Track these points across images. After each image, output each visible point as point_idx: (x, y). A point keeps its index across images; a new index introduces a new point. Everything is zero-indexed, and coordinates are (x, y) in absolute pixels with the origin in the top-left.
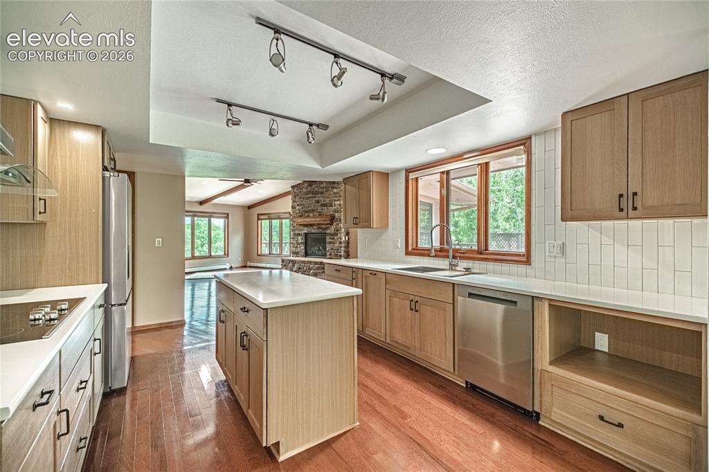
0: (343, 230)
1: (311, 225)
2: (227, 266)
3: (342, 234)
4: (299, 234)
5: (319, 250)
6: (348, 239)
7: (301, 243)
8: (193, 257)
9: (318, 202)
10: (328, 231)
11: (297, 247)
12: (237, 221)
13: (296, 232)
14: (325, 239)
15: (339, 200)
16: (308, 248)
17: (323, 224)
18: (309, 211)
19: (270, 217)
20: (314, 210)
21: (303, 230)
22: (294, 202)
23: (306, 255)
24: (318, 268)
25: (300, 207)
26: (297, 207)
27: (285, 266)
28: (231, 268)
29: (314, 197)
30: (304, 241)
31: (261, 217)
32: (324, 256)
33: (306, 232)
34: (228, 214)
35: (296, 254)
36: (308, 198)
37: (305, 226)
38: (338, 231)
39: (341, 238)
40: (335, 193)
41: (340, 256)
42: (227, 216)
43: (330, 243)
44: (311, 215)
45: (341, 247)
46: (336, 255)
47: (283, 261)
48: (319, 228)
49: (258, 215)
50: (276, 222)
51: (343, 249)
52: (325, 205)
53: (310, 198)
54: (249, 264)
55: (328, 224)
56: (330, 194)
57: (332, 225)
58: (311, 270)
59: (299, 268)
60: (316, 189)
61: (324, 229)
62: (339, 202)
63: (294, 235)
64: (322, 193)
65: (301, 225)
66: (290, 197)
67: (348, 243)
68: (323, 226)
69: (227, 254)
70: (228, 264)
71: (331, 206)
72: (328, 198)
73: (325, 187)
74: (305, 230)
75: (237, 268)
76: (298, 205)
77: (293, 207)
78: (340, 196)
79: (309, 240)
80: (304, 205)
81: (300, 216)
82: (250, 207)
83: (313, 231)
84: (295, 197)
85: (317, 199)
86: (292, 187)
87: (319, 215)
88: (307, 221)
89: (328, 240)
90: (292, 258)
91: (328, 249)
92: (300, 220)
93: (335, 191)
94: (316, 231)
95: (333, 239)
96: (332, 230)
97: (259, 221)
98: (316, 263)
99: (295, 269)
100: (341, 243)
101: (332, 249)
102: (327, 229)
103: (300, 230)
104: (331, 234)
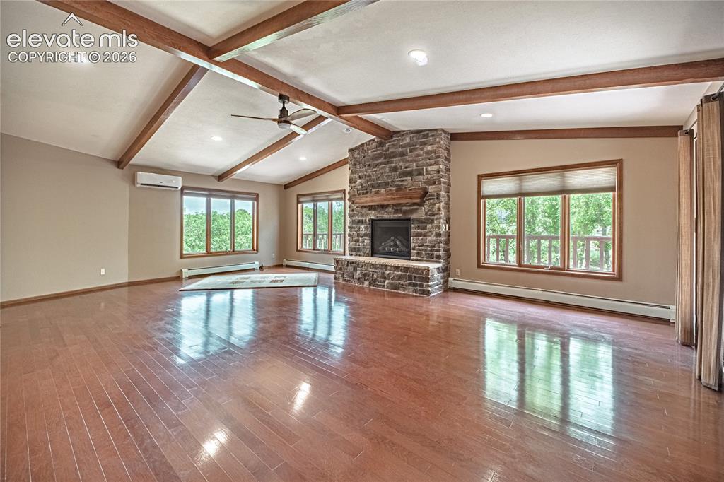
0: (443, 214)
1: (382, 207)
2: (256, 265)
3: (442, 221)
4: (361, 222)
5: (395, 245)
6: (449, 228)
7: (365, 235)
8: (209, 253)
9: (395, 169)
10: (414, 216)
11: (358, 241)
12: (269, 204)
13: (357, 218)
14: (408, 230)
15: (437, 163)
16: (377, 243)
17: (405, 205)
18: (379, 186)
19: (314, 198)
20: (387, 184)
21: (367, 215)
22: (353, 172)
23: (373, 253)
24: (400, 278)
25: (363, 181)
26: (359, 181)
27: (340, 269)
28: (261, 268)
29: (388, 163)
30: (369, 232)
31: (302, 199)
32: (407, 256)
33: (373, 217)
34: (257, 195)
35: (355, 251)
36: (377, 165)
37: (371, 208)
38: (433, 214)
39: (439, 227)
40: (428, 153)
41: (439, 257)
42: (256, 198)
43: (418, 235)
44: (383, 191)
45: (440, 242)
46: (431, 256)
47: (337, 262)
48: (396, 212)
49: (298, 196)
50: (323, 206)
51: (442, 245)
52: (410, 174)
53: (381, 164)
54: (286, 262)
55: (414, 204)
56: (418, 155)
57: (421, 205)
58: (385, 278)
59: (365, 275)
60: (390, 150)
61: (405, 212)
62: (435, 167)
63: (354, 222)
64: (403, 154)
65: (365, 207)
66: (348, 166)
67: (449, 236)
68: (404, 208)
69: (255, 249)
70: (257, 263)
71: (421, 174)
72: (414, 161)
73: (409, 145)
74: (373, 215)
75: (269, 267)
76: (360, 178)
77: (352, 181)
78: (439, 157)
79: (378, 232)
80: (369, 176)
81: (363, 194)
82: (287, 186)
83: (386, 216)
84: (355, 165)
85: (393, 165)
86: (351, 151)
87: (397, 190)
88: (376, 200)
89: (413, 231)
90: (348, 257)
91: (413, 245)
92: (364, 200)
93: (429, 148)
94: (392, 216)
95: (424, 228)
96: (421, 213)
97: (299, 205)
98: (397, 268)
99: (357, 275)
100: (439, 235)
101: (422, 245)
102: (412, 212)
103: (362, 215)
104: (419, 221)
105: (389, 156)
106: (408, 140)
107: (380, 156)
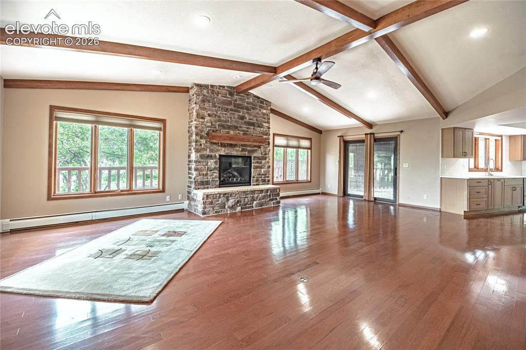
1: (231, 145)
4: (210, 157)
7: (215, 168)
9: (242, 118)
11: (207, 174)
13: (206, 153)
14: (250, 164)
15: (268, 122)
16: (224, 175)
17: (249, 146)
18: (229, 128)
20: (236, 128)
21: (218, 150)
22: (201, 108)
23: (222, 184)
25: (212, 119)
26: (207, 118)
27: (211, 203)
29: (237, 111)
30: (218, 166)
32: (249, 184)
33: (222, 153)
35: (204, 184)
36: (227, 110)
37: (221, 145)
38: (266, 154)
40: (264, 114)
43: (256, 167)
44: (232, 132)
46: (264, 181)
47: (207, 196)
48: (243, 150)
52: (253, 124)
53: (231, 110)
55: (255, 146)
56: (258, 114)
57: (259, 147)
59: (238, 202)
60: (238, 102)
61: (249, 151)
63: (202, 157)
64: (247, 109)
65: (214, 144)
68: (248, 148)
71: (259, 127)
72: (255, 116)
73: (252, 104)
74: (223, 151)
76: (209, 115)
77: (199, 116)
80: (219, 117)
81: (213, 131)
83: (234, 153)
84: (203, 101)
85: (240, 114)
87: (243, 134)
89: (254, 164)
91: (253, 175)
93: (265, 111)
94: (239, 154)
95: (261, 163)
96: (259, 153)
98: (261, 191)
100: (269, 167)
101: (259, 174)
102: (253, 151)
103: (211, 151)
104: (259, 158)
105: (238, 107)
106: (251, 100)
107: (230, 103)
